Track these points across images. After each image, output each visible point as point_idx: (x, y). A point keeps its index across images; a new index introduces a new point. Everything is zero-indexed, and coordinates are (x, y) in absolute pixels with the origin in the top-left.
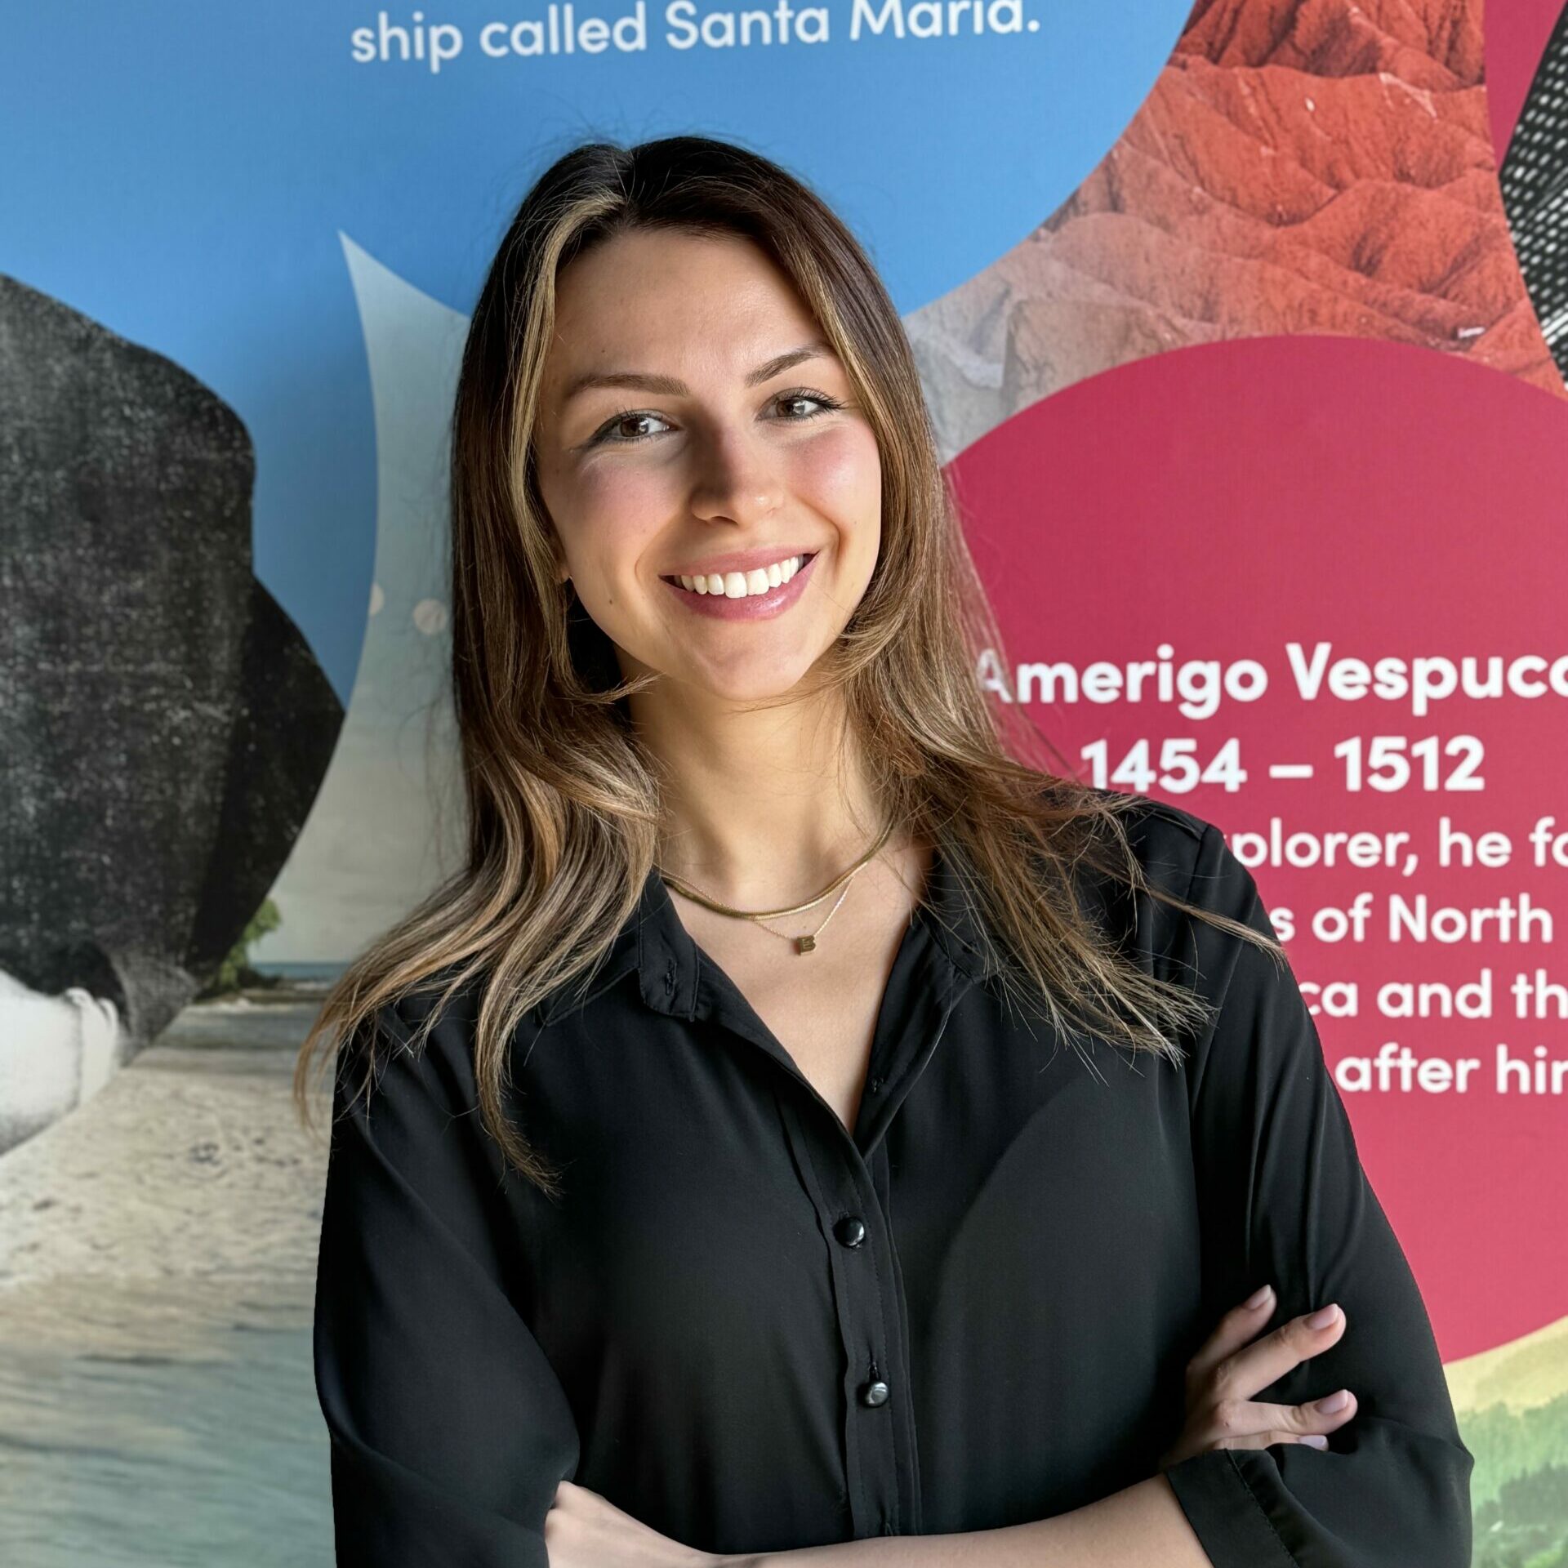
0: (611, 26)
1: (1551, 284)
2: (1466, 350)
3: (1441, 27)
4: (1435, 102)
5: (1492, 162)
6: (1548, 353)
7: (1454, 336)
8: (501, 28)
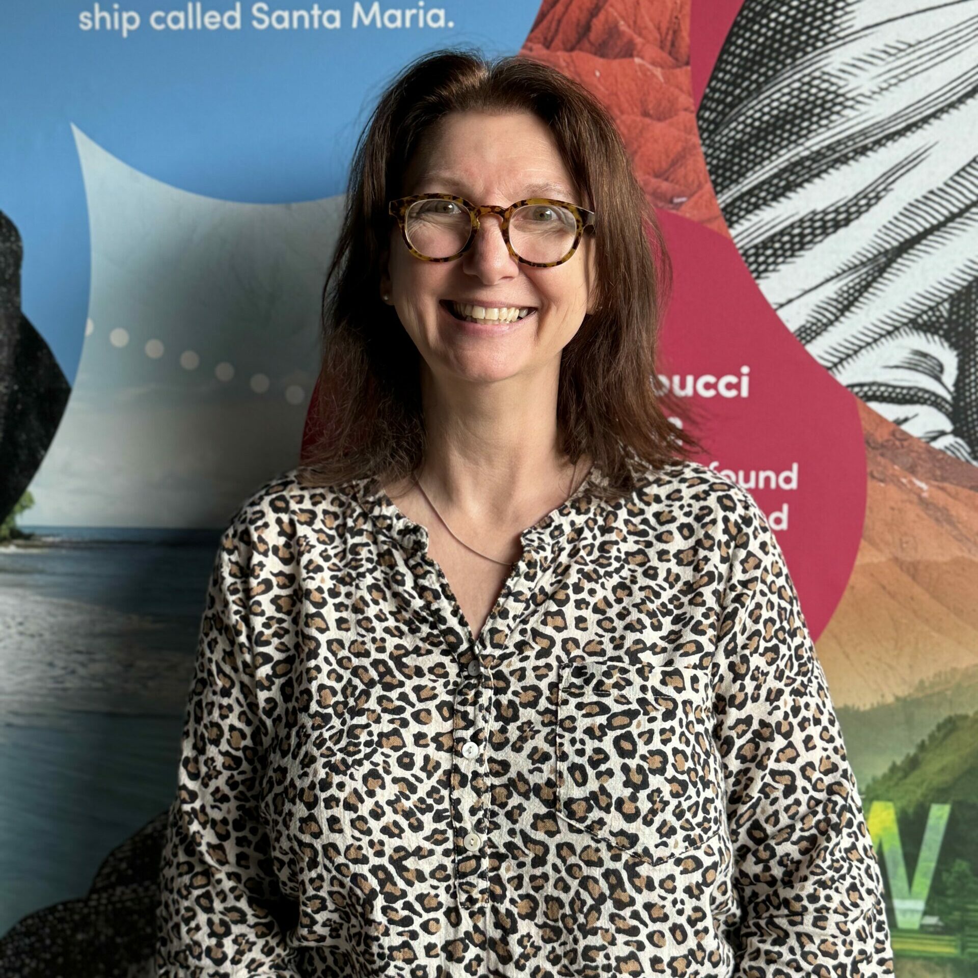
0: (222, 15)
1: (723, 175)
2: (677, 209)
3: (667, 34)
4: (664, 75)
5: (693, 108)
6: (720, 213)
7: (671, 202)
8: (162, 14)
